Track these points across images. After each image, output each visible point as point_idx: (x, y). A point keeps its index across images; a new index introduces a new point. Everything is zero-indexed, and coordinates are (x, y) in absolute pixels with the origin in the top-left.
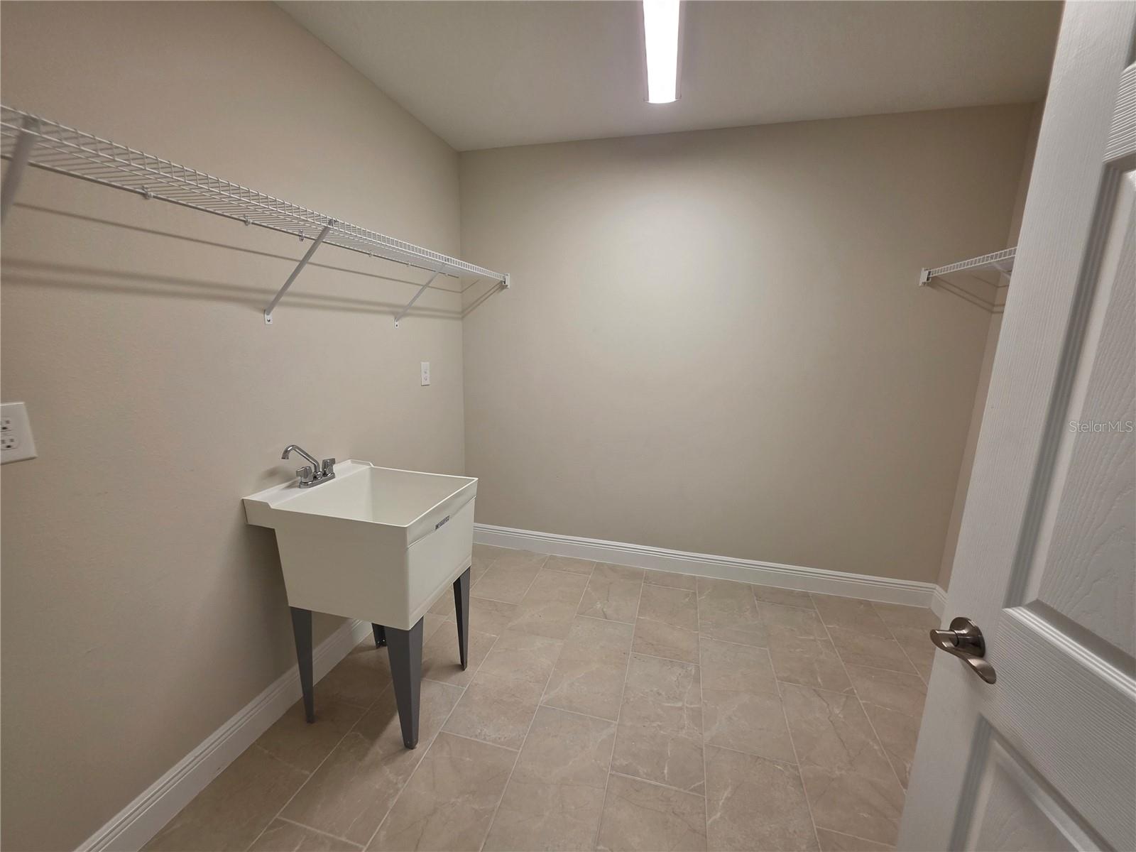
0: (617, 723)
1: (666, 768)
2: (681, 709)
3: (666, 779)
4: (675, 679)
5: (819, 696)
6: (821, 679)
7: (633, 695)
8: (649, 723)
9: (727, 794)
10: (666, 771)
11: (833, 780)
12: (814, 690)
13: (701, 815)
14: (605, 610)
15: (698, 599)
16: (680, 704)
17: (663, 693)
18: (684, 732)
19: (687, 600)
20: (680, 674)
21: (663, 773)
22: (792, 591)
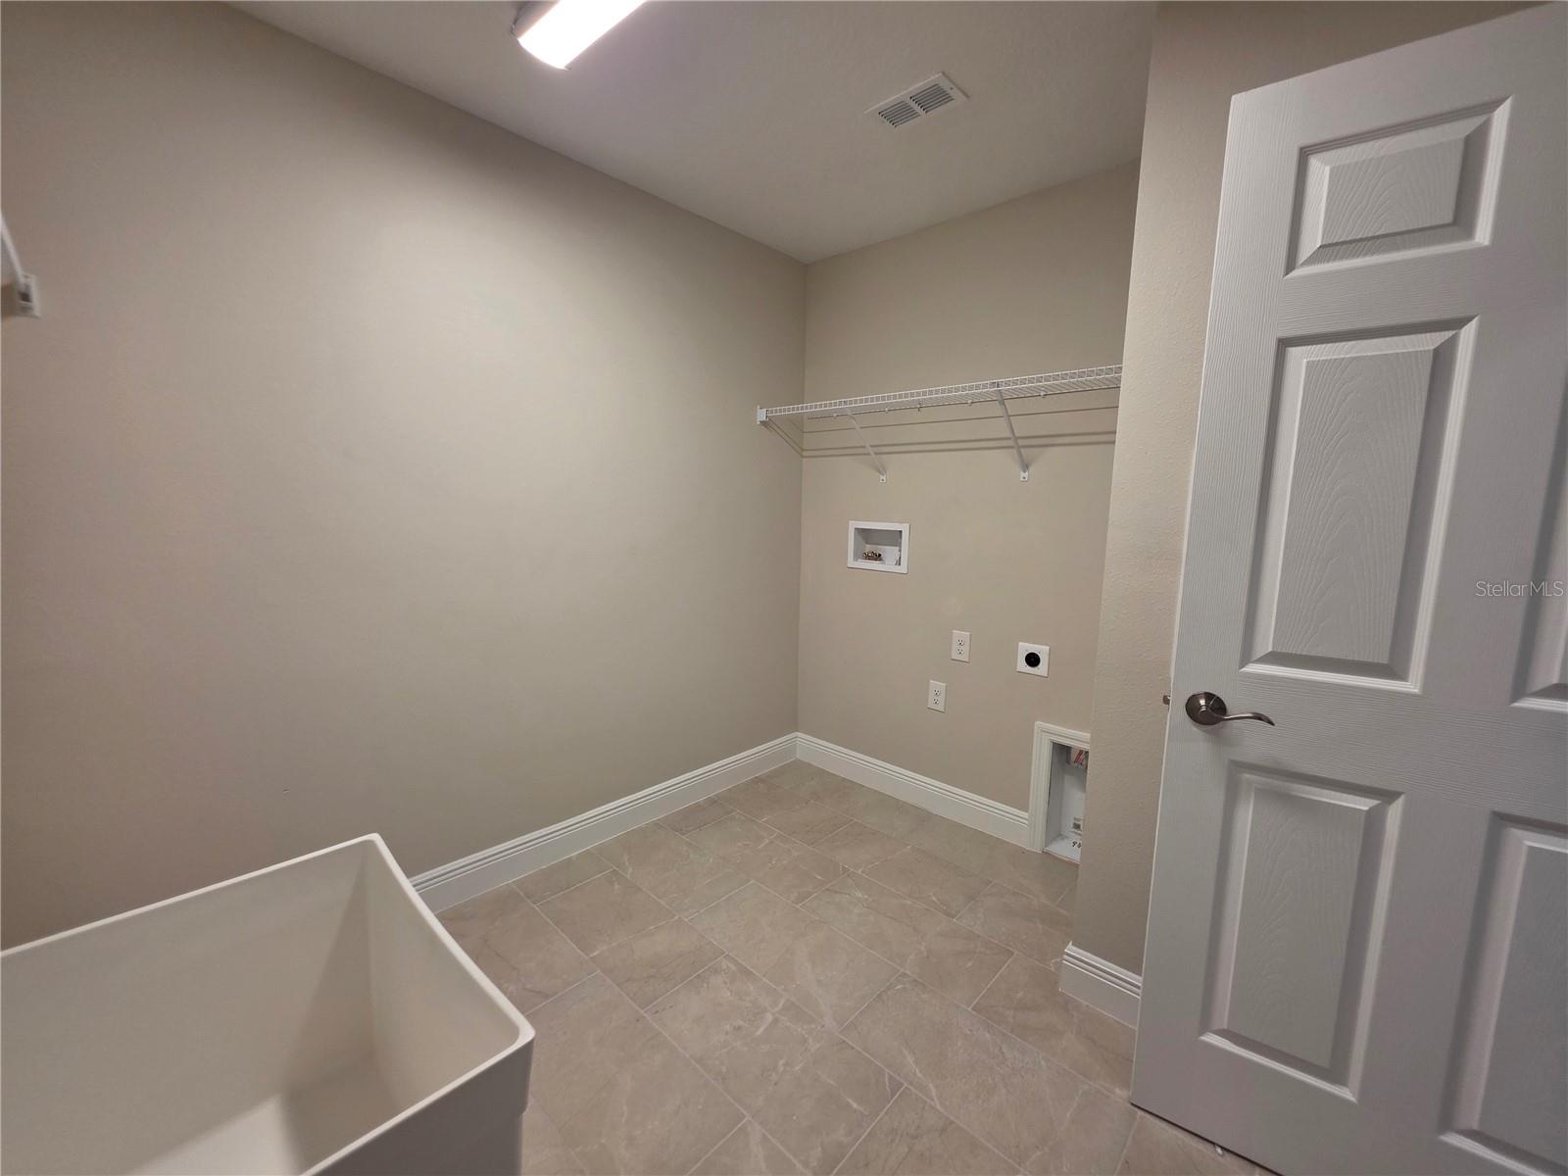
0: (748, 1118)
1: (850, 1101)
2: (776, 1021)
3: (866, 1113)
4: (729, 994)
5: (836, 892)
6: (820, 875)
7: (717, 1062)
8: (774, 1074)
9: (910, 1059)
10: (855, 1105)
11: (928, 957)
12: (827, 890)
13: (927, 1108)
14: (529, 986)
15: (628, 876)
16: (769, 1018)
17: (741, 1023)
18: (810, 1041)
19: (616, 886)
20: (726, 983)
21: (855, 1111)
22: (698, 805)
